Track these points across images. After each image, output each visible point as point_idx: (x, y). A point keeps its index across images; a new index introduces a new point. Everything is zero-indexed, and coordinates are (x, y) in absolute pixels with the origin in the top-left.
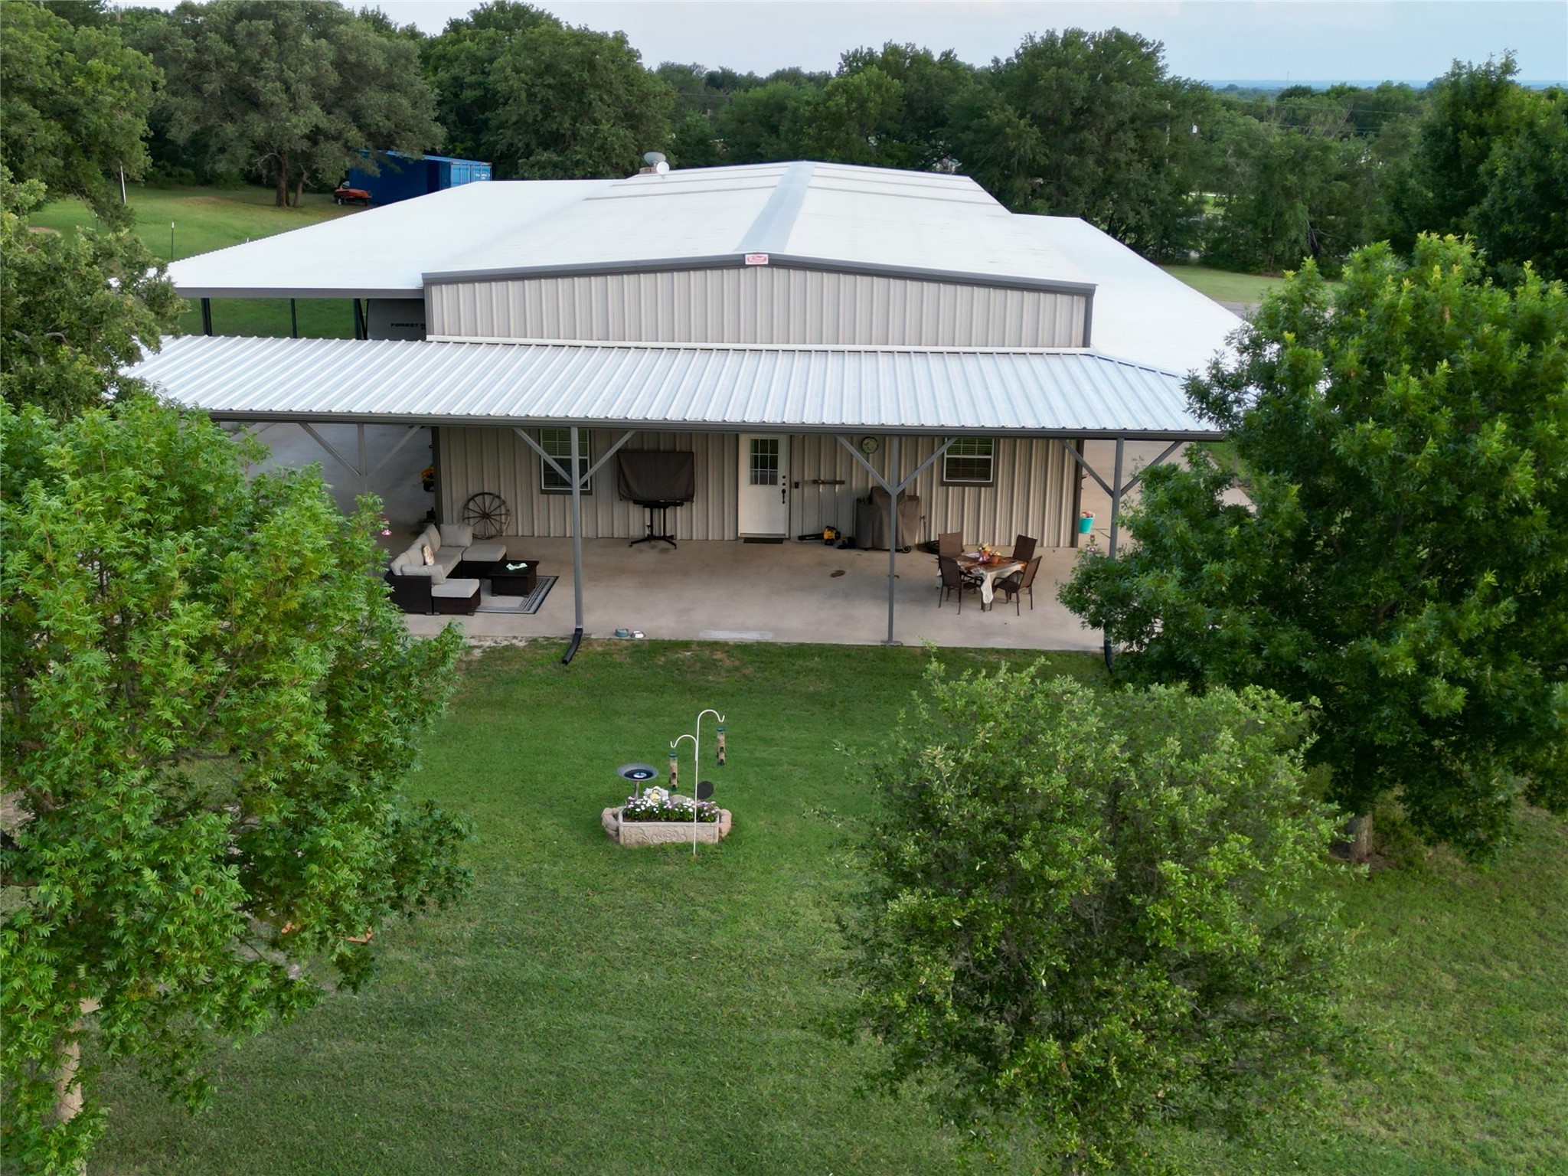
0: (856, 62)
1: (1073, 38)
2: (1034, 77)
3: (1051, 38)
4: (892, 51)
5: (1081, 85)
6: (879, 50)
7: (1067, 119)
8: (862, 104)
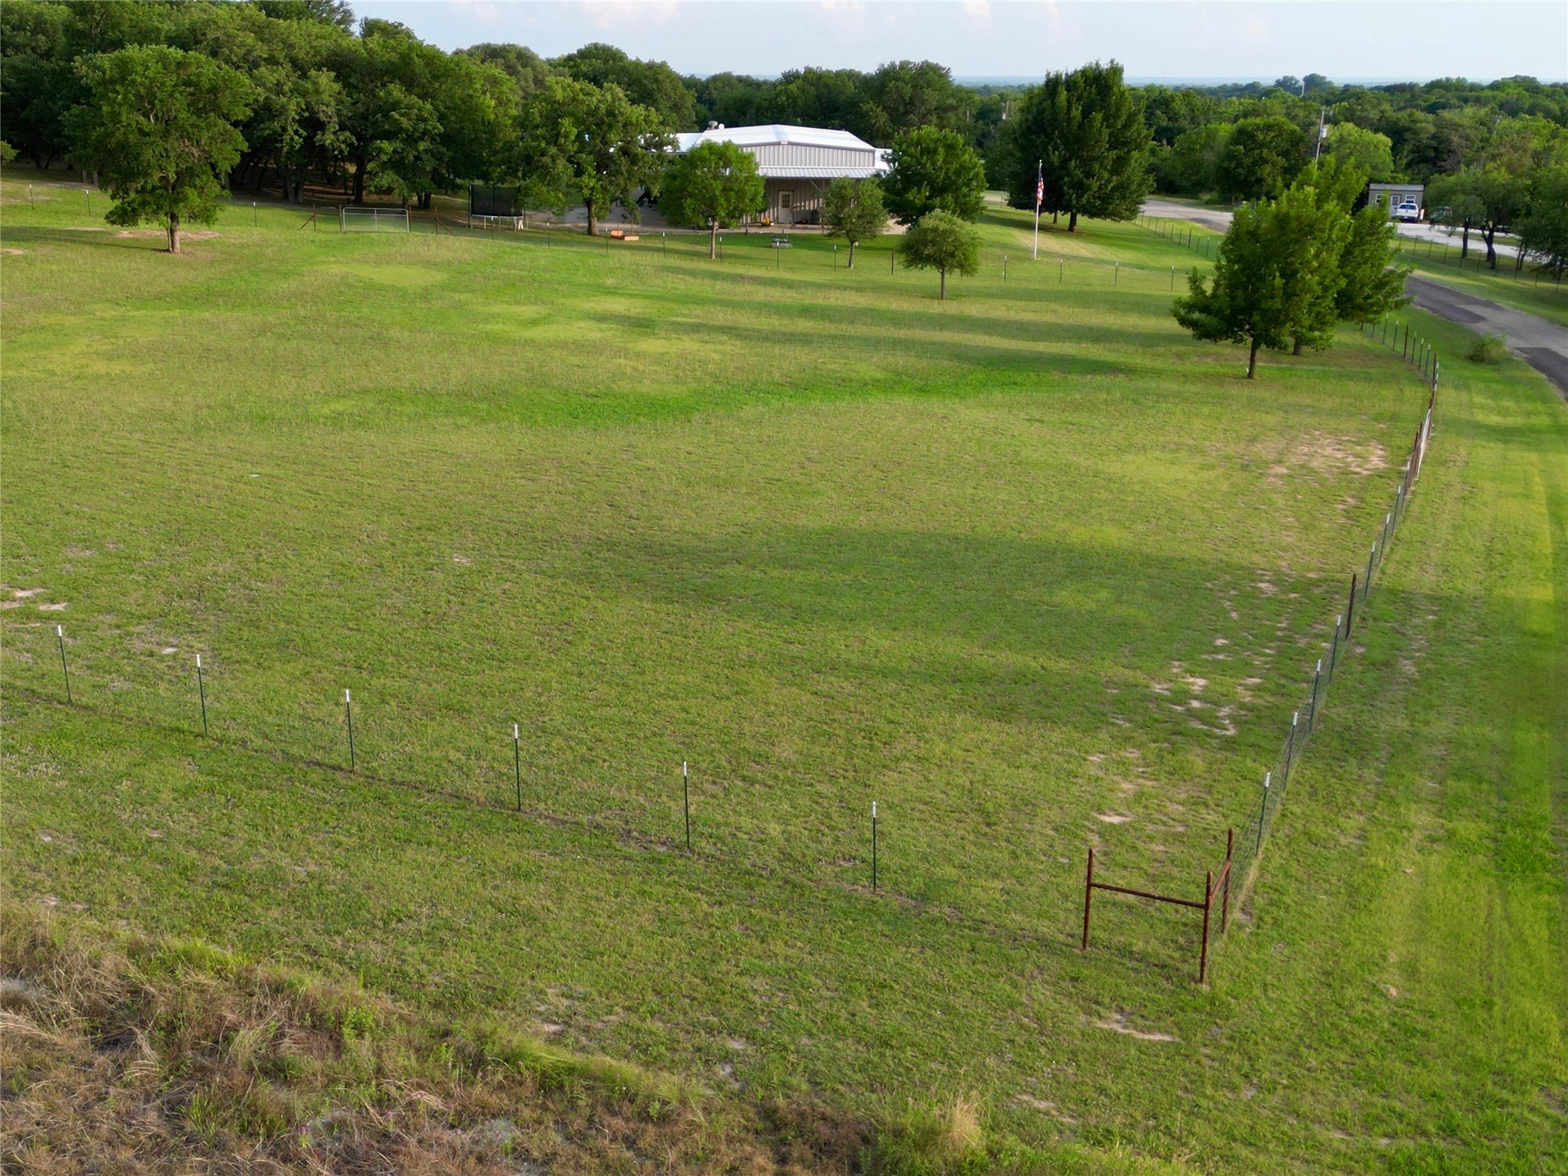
0: (790, 78)
1: (904, 65)
2: (883, 85)
3: (893, 65)
4: (808, 70)
5: (908, 90)
6: (802, 71)
7: (901, 108)
8: (795, 100)
